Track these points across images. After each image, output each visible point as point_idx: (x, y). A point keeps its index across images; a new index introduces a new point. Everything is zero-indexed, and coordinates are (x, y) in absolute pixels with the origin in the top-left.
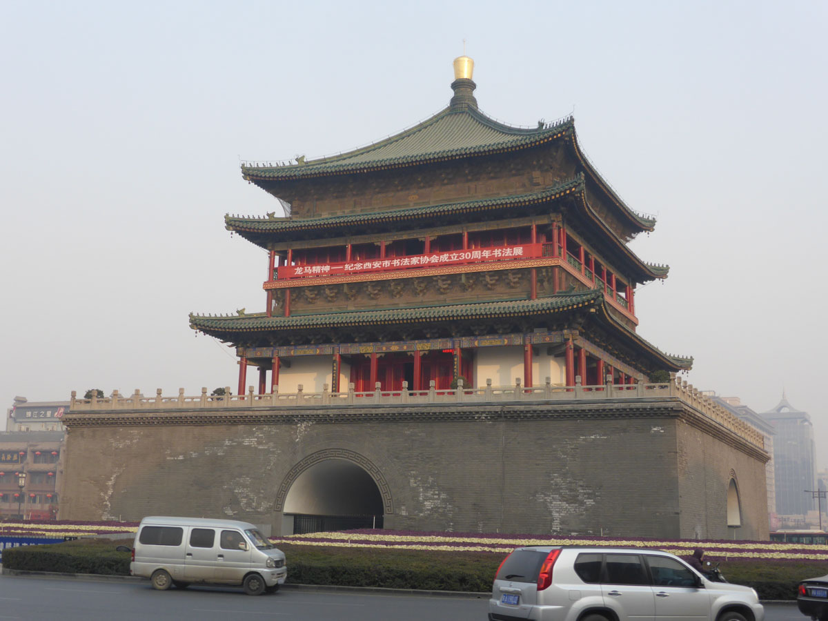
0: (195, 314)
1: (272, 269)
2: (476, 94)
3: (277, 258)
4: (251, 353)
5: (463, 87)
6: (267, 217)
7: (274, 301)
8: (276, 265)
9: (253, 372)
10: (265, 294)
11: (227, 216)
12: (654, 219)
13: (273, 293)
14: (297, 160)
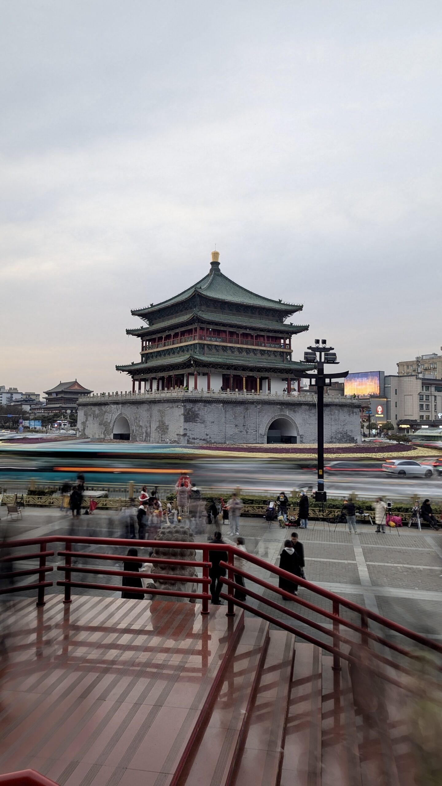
0: (117, 366)
1: (143, 347)
2: (220, 267)
3: (144, 342)
4: (136, 377)
5: (215, 264)
6: (140, 328)
7: (144, 358)
8: (144, 345)
9: (137, 383)
10: (140, 356)
11: (126, 330)
12: (303, 305)
13: (143, 355)
14: (150, 305)
